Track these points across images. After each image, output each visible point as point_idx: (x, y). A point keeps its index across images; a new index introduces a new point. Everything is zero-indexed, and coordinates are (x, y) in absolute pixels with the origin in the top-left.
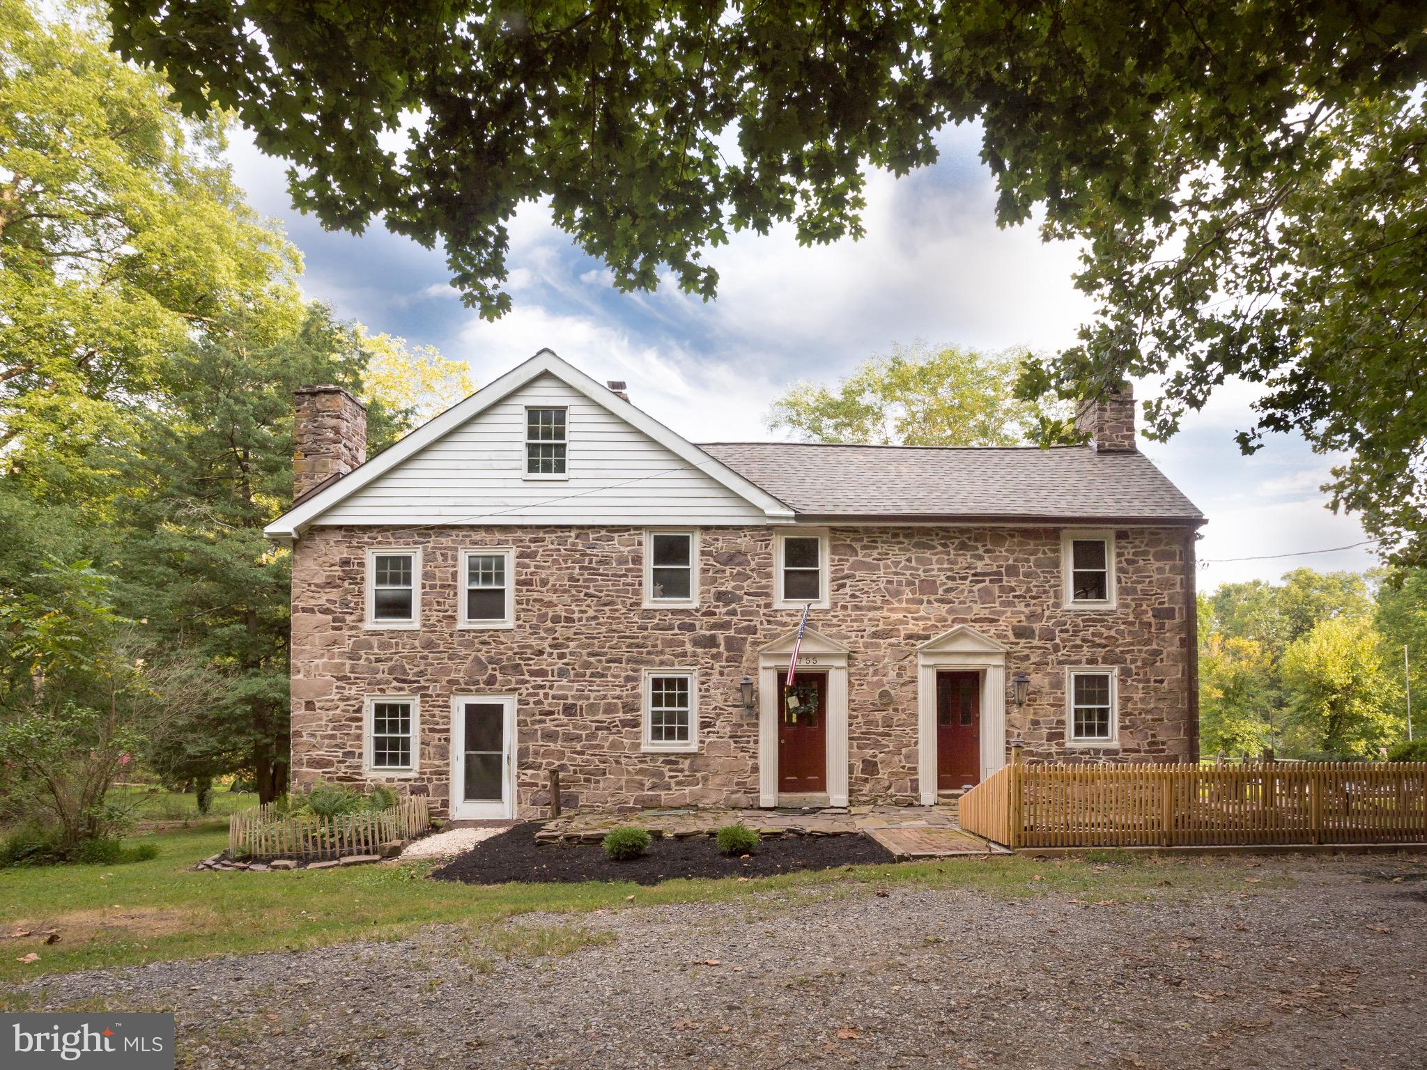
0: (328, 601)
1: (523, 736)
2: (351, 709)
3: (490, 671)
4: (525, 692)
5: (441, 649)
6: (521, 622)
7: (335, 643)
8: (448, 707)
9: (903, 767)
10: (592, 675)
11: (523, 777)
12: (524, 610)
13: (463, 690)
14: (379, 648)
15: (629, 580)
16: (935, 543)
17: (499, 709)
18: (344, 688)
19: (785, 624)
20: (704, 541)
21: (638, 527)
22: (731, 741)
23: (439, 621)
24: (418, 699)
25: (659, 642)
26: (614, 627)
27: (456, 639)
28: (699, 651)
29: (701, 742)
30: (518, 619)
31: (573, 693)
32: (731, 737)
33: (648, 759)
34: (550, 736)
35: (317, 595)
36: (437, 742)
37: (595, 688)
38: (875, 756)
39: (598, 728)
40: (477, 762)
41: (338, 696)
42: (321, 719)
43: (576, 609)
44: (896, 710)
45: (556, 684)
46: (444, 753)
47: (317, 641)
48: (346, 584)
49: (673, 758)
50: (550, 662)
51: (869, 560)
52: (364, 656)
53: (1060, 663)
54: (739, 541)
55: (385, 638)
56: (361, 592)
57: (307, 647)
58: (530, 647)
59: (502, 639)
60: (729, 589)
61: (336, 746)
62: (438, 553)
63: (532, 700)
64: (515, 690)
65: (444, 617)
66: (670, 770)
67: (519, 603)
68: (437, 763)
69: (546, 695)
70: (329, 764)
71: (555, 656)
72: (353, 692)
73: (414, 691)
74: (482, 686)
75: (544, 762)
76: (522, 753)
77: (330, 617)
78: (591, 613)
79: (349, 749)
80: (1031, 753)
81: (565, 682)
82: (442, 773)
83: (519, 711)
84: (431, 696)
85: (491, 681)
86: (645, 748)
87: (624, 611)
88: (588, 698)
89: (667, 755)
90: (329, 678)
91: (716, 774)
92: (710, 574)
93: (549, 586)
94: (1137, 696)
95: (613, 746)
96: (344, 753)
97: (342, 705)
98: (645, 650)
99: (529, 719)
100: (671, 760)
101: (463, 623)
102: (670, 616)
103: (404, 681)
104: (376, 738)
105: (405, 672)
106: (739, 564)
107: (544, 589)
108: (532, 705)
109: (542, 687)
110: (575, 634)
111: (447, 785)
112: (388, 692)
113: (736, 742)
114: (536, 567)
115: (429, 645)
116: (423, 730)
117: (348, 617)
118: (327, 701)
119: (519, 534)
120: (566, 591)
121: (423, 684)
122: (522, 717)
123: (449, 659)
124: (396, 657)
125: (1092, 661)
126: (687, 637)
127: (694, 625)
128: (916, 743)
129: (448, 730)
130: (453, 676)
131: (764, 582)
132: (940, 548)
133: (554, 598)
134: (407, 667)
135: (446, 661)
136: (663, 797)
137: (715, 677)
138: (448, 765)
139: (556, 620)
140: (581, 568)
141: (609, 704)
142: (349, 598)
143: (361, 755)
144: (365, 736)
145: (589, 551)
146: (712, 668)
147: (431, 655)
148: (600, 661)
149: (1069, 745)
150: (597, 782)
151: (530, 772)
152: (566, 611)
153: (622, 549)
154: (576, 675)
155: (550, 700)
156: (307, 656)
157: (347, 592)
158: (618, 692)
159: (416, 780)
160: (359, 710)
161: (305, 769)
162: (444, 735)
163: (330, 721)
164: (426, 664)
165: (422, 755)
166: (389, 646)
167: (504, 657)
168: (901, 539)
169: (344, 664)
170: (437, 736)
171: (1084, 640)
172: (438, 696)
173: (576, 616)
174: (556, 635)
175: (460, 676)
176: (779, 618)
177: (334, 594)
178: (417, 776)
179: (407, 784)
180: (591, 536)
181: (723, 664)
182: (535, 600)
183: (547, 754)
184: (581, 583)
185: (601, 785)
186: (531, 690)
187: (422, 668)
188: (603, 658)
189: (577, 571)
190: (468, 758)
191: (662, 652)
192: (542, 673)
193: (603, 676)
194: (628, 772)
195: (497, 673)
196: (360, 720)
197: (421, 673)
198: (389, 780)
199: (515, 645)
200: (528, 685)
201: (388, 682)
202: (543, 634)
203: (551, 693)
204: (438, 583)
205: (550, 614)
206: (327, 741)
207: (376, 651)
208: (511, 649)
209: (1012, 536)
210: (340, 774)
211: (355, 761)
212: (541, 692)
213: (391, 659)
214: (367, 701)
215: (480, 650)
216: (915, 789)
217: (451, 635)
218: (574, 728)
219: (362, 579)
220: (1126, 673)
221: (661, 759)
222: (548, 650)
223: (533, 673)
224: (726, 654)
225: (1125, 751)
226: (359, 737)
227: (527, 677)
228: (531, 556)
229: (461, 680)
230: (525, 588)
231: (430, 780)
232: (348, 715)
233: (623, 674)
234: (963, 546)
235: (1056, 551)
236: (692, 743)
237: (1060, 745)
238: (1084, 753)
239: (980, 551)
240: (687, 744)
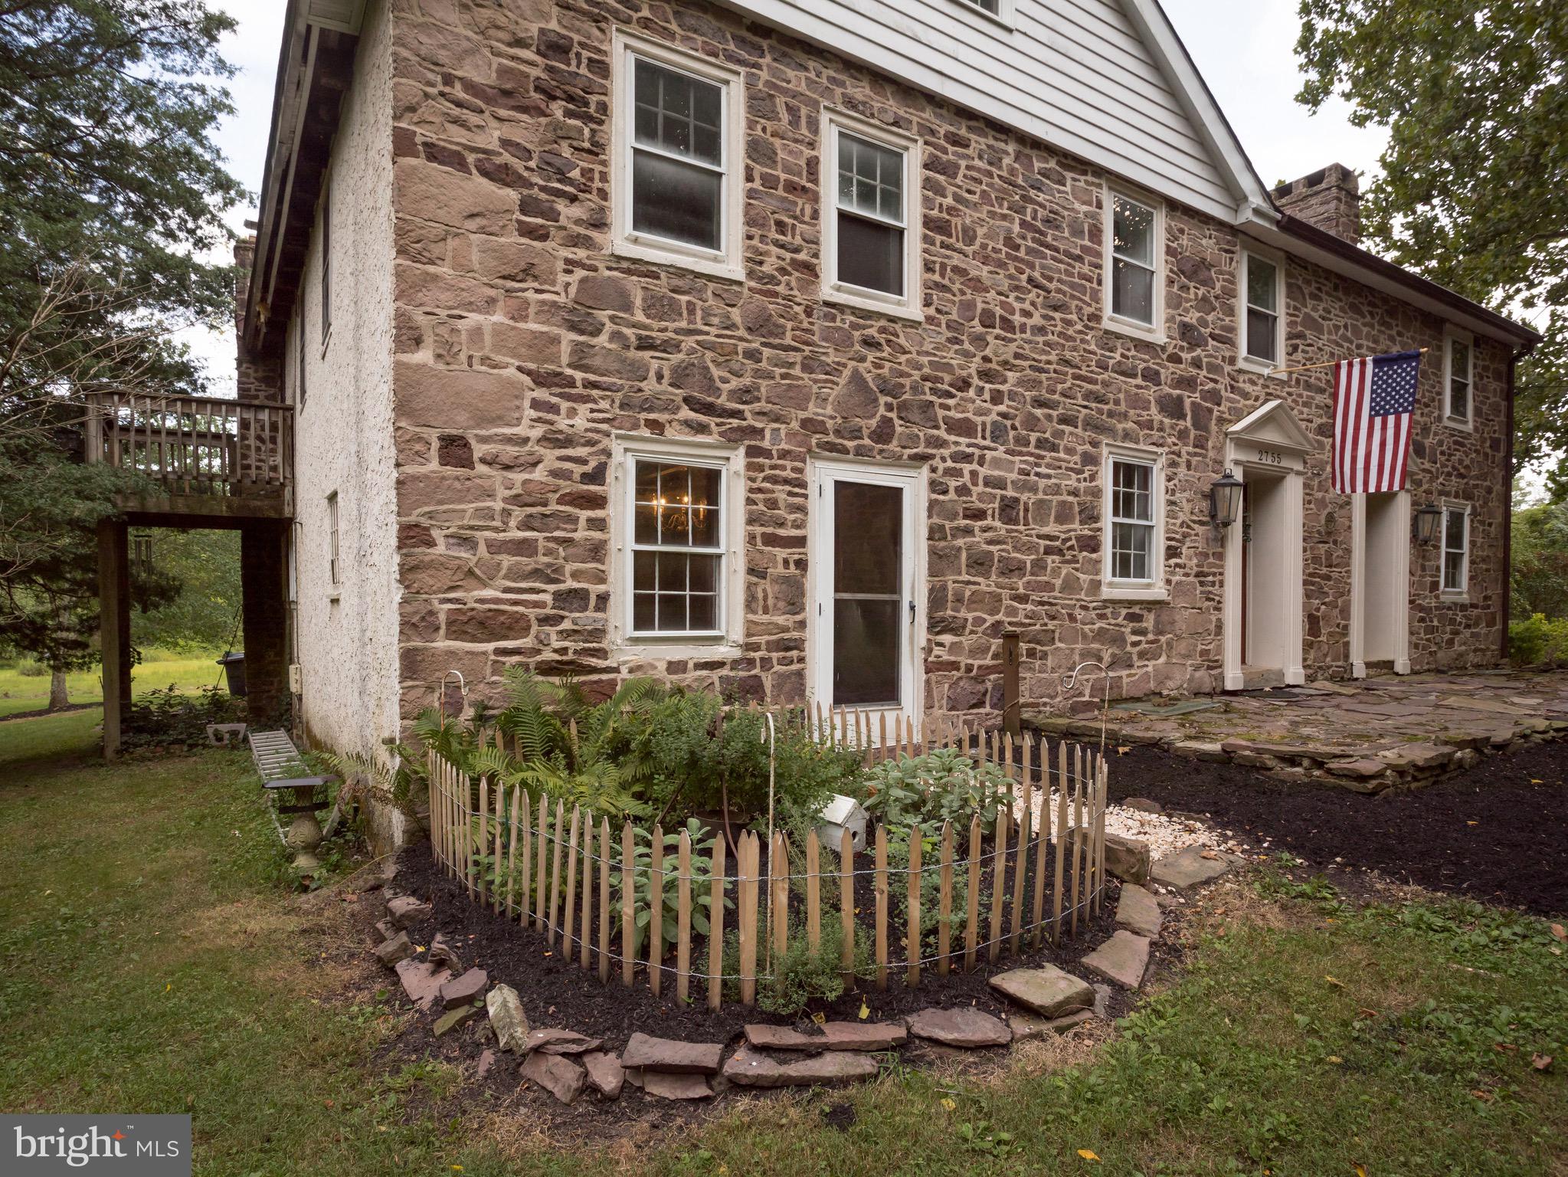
0: (505, 143)
1: (939, 561)
2: (578, 470)
3: (882, 411)
4: (941, 466)
5: (788, 340)
6: (931, 311)
7: (528, 272)
8: (803, 485)
9: (1338, 626)
10: (1041, 444)
11: (937, 651)
12: (936, 284)
13: (831, 447)
14: (645, 311)
15: (1086, 269)
16: (1365, 309)
17: (897, 493)
18: (554, 409)
19: (1246, 395)
20: (1169, 230)
21: (1099, 171)
22: (1196, 580)
23: (783, 271)
24: (738, 459)
25: (1122, 396)
26: (1068, 355)
27: (819, 325)
28: (1167, 421)
29: (1168, 582)
30: (927, 304)
31: (1014, 476)
32: (1197, 575)
33: (1108, 611)
34: (980, 563)
35: (474, 119)
36: (780, 569)
37: (1043, 470)
38: (1318, 610)
39: (1048, 551)
40: (857, 613)
41: (538, 432)
42: (491, 495)
43: (1017, 305)
44: (1335, 542)
45: (989, 454)
46: (794, 598)
47: (475, 257)
48: (557, 109)
49: (1136, 610)
50: (974, 406)
51: (1315, 315)
52: (609, 327)
53: (1437, 494)
54: (1204, 242)
55: (662, 287)
56: (596, 149)
57: (443, 270)
58: (948, 368)
59: (902, 341)
60: (1194, 321)
61: (536, 573)
62: (780, 101)
63: (953, 483)
64: (924, 458)
65: (794, 263)
66: (1134, 632)
67: (928, 268)
68: (780, 620)
69: (974, 474)
70: (515, 626)
71: (987, 396)
72: (581, 422)
73: (733, 438)
74: (867, 441)
75: (970, 616)
76: (937, 599)
77: (512, 195)
78: (1037, 320)
79: (571, 584)
80: (1421, 608)
81: (1000, 452)
82: (792, 646)
83: (932, 505)
84: (767, 454)
85: (883, 434)
86: (1106, 593)
87: (1079, 327)
88: (1034, 489)
89: (1131, 603)
90: (511, 372)
91: (1179, 637)
92: (1175, 289)
93: (976, 247)
94: (1479, 541)
95: (1070, 585)
96: (557, 595)
97: (550, 457)
98: (1106, 407)
99: (948, 525)
100: (1135, 610)
101: (829, 285)
102: (1133, 353)
103: (708, 409)
104: (637, 553)
105: (712, 388)
106: (1204, 283)
107: (969, 250)
108: (952, 495)
109: (967, 458)
110: (1017, 356)
111: (800, 675)
112: (670, 433)
113: (1202, 584)
114: (957, 198)
115: (761, 325)
116: (751, 539)
117: (561, 206)
118: (509, 440)
119: (928, 115)
120: (1002, 265)
121: (751, 421)
122: (936, 520)
123: (806, 368)
124: (690, 342)
125: (1457, 495)
126: (1151, 393)
127: (1157, 373)
128: (1349, 591)
129: (801, 542)
130: (812, 410)
131: (1227, 319)
132: (1368, 319)
133: (984, 272)
134: (716, 372)
135: (797, 371)
136: (1125, 680)
137: (1182, 471)
138: (802, 625)
139: (988, 319)
140: (1023, 224)
141: (1064, 502)
142: (566, 152)
143: (603, 599)
144: (613, 546)
145: (1032, 193)
146: (1179, 455)
147: (767, 352)
148: (1049, 417)
149: (1442, 597)
150: (1044, 656)
151: (947, 638)
152: (1003, 304)
153: (1077, 205)
154: (1018, 440)
155: (980, 488)
156: (445, 297)
157: (561, 134)
158: (1072, 482)
159: (735, 664)
160: (597, 476)
161: (442, 644)
162: (794, 554)
163: (516, 500)
164: (758, 374)
165: (750, 604)
166: (674, 311)
167: (906, 382)
168: (1340, 294)
169: (555, 340)
170: (781, 553)
171: (1453, 468)
172: (784, 454)
173: (1017, 319)
174: (988, 352)
175: (826, 413)
176: (1241, 385)
177: (525, 130)
178: (737, 653)
179: (715, 676)
180: (1037, 165)
181: (1191, 449)
182: (956, 269)
183: (976, 600)
184: (1022, 254)
185: (1050, 662)
186: (950, 464)
187: (747, 381)
188: (1054, 413)
189: (1016, 228)
190: (839, 605)
191: (1125, 416)
192: (964, 428)
193: (1054, 448)
194: (1085, 636)
195: (893, 415)
196: (599, 502)
197: (746, 395)
198: (676, 667)
199: (925, 360)
200: (946, 452)
201: (670, 407)
202: (967, 346)
203: (983, 471)
204: (783, 176)
205: (980, 306)
206: (507, 561)
207: (640, 317)
208: (919, 367)
209: (1416, 318)
210: (548, 655)
211: (588, 617)
212: (967, 468)
213: (677, 347)
214: (617, 447)
215: (863, 359)
216: (1347, 656)
217: (809, 312)
218: (1016, 549)
219: (604, 108)
220: (1473, 512)
221: (1124, 612)
222: (976, 381)
223: (955, 427)
224: (1193, 433)
225: (1471, 606)
226: (597, 551)
227: (942, 433)
228: (949, 170)
229: (830, 424)
230: (939, 238)
231: (766, 663)
232: (566, 487)
233: (1080, 449)
234: (1383, 322)
235: (1440, 348)
236: (1154, 585)
237: (1437, 597)
238: (1449, 608)
239: (1394, 333)
240: (1148, 586)
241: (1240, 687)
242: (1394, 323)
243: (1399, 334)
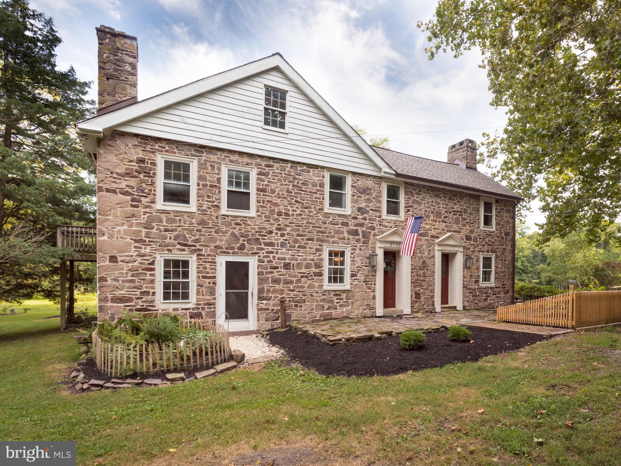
0: (127, 186)
1: (261, 281)
2: (147, 262)
3: (241, 242)
4: (262, 255)
5: (210, 226)
6: (259, 213)
7: (133, 216)
8: (215, 263)
9: (429, 295)
10: (299, 247)
11: (261, 305)
12: (261, 206)
13: (225, 252)
14: (167, 222)
15: (318, 196)
16: (441, 195)
17: (246, 264)
18: (141, 248)
19: (386, 227)
20: (353, 180)
21: (323, 168)
22: (364, 283)
23: (209, 208)
24: (195, 257)
25: (332, 231)
26: (310, 221)
27: (220, 220)
28: (351, 237)
29: (352, 284)
30: (258, 211)
31: (289, 256)
32: (364, 282)
33: (326, 293)
34: (276, 281)
35: (118, 181)
36: (208, 285)
37: (300, 254)
38: (420, 291)
39: (302, 277)
40: (233, 297)
41: (136, 253)
42: (123, 269)
43: (291, 209)
44: (427, 270)
45: (279, 251)
46: (212, 292)
47: (119, 213)
48: (142, 176)
49: (338, 293)
50: (276, 238)
51: (418, 200)
52: (156, 227)
53: (479, 251)
54: (368, 182)
55: (172, 215)
56: (153, 184)
57: (110, 217)
58: (265, 228)
59: (249, 222)
60: (364, 206)
61: (135, 287)
62: (208, 164)
63: (266, 260)
64: (256, 253)
65: (212, 206)
66: (337, 299)
67: (258, 202)
68: (208, 297)
69: (274, 257)
70: (130, 300)
71: (279, 235)
72: (148, 251)
73: (192, 252)
74: (236, 250)
75: (273, 296)
76: (260, 291)
77: (129, 198)
78: (298, 212)
79: (145, 290)
80: (470, 289)
81: (284, 250)
82: (211, 304)
83: (258, 266)
84: (203, 255)
85: (242, 247)
86: (325, 288)
87: (315, 212)
88: (297, 260)
89: (336, 291)
90: (128, 240)
91: (357, 300)
92: (355, 198)
93: (276, 194)
94: (500, 266)
95: (310, 286)
96: (141, 293)
97: (139, 259)
98: (325, 235)
99: (264, 271)
100: (337, 293)
101: (224, 210)
102: (337, 218)
103: (185, 245)
104: (164, 282)
105: (185, 239)
106: (368, 194)
107: (273, 195)
108: (266, 263)
109: (272, 252)
110: (290, 223)
111: (214, 312)
112: (173, 252)
113: (366, 284)
114: (269, 182)
115: (202, 223)
116: (199, 277)
117: (143, 199)
118: (128, 256)
119: (259, 160)
120: (285, 198)
121: (198, 247)
122: (260, 270)
123: (216, 232)
124: (180, 229)
125: (488, 252)
126: (345, 229)
127: (348, 223)
128: (434, 285)
129: (214, 277)
130: (218, 243)
131: (378, 204)
132: (443, 198)
133: (279, 201)
134: (187, 236)
135: (213, 233)
136: (333, 313)
137: (358, 251)
138: (215, 299)
139: (280, 214)
140: (293, 186)
141: (308, 263)
142: (144, 185)
143: (154, 293)
144: (157, 280)
145: (297, 177)
146: (356, 247)
147: (203, 229)
148: (303, 239)
149: (481, 285)
150: (301, 306)
151: (265, 302)
152: (285, 209)
153: (314, 178)
154: (290, 246)
155: (276, 260)
156: (111, 224)
157: (142, 181)
158: (312, 257)
159: (193, 309)
160: (153, 263)
161: (109, 304)
162: (212, 280)
163: (130, 270)
164: (200, 235)
165: (198, 293)
166: (175, 221)
167: (250, 234)
168: (430, 192)
169: (141, 231)
170: (208, 281)
171: (486, 243)
172: (209, 255)
173: (291, 213)
174: (280, 223)
175: (223, 244)
176: (384, 224)
177: (133, 182)
178: (194, 306)
179: (188, 312)
180: (299, 169)
181: (361, 244)
182: (268, 201)
183: (275, 291)
184: (293, 194)
185: (303, 308)
186: (265, 254)
187: (197, 237)
188: (305, 238)
189: (291, 187)
190: (227, 294)
191: (333, 237)
192: (272, 244)
193: (304, 248)
194: (317, 301)
195: (245, 243)
196: (153, 270)
197: (197, 241)
198: (174, 310)
199: (256, 227)
200: (264, 251)
201: (174, 245)
202: (272, 222)
203: (277, 256)
204: (209, 184)
205: (277, 210)
206: (127, 284)
207: (165, 224)
208: (254, 229)
209: (466, 196)
210: (138, 307)
211: (150, 298)
212: (271, 255)
213: (176, 230)
214: (158, 256)
215: (235, 229)
216: (433, 305)
217: (217, 218)
218: (289, 276)
219: (154, 174)
220: (497, 257)
221: (333, 293)
222: (275, 231)
223: (266, 244)
224: (362, 240)
225: (496, 287)
226: (152, 282)
227: (263, 246)
228: (266, 174)
229: (224, 246)
230: (262, 193)
231: (203, 309)
232: (144, 266)
233: (315, 247)
234: (450, 199)
235: (479, 205)
236: (347, 285)
237: (478, 285)
238: (484, 289)
239: (456, 202)
240: (344, 286)
241: (382, 315)
242: (456, 199)
243: (458, 202)
